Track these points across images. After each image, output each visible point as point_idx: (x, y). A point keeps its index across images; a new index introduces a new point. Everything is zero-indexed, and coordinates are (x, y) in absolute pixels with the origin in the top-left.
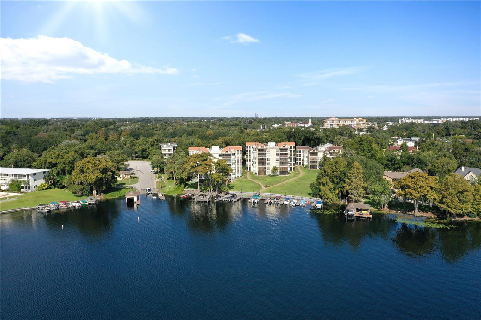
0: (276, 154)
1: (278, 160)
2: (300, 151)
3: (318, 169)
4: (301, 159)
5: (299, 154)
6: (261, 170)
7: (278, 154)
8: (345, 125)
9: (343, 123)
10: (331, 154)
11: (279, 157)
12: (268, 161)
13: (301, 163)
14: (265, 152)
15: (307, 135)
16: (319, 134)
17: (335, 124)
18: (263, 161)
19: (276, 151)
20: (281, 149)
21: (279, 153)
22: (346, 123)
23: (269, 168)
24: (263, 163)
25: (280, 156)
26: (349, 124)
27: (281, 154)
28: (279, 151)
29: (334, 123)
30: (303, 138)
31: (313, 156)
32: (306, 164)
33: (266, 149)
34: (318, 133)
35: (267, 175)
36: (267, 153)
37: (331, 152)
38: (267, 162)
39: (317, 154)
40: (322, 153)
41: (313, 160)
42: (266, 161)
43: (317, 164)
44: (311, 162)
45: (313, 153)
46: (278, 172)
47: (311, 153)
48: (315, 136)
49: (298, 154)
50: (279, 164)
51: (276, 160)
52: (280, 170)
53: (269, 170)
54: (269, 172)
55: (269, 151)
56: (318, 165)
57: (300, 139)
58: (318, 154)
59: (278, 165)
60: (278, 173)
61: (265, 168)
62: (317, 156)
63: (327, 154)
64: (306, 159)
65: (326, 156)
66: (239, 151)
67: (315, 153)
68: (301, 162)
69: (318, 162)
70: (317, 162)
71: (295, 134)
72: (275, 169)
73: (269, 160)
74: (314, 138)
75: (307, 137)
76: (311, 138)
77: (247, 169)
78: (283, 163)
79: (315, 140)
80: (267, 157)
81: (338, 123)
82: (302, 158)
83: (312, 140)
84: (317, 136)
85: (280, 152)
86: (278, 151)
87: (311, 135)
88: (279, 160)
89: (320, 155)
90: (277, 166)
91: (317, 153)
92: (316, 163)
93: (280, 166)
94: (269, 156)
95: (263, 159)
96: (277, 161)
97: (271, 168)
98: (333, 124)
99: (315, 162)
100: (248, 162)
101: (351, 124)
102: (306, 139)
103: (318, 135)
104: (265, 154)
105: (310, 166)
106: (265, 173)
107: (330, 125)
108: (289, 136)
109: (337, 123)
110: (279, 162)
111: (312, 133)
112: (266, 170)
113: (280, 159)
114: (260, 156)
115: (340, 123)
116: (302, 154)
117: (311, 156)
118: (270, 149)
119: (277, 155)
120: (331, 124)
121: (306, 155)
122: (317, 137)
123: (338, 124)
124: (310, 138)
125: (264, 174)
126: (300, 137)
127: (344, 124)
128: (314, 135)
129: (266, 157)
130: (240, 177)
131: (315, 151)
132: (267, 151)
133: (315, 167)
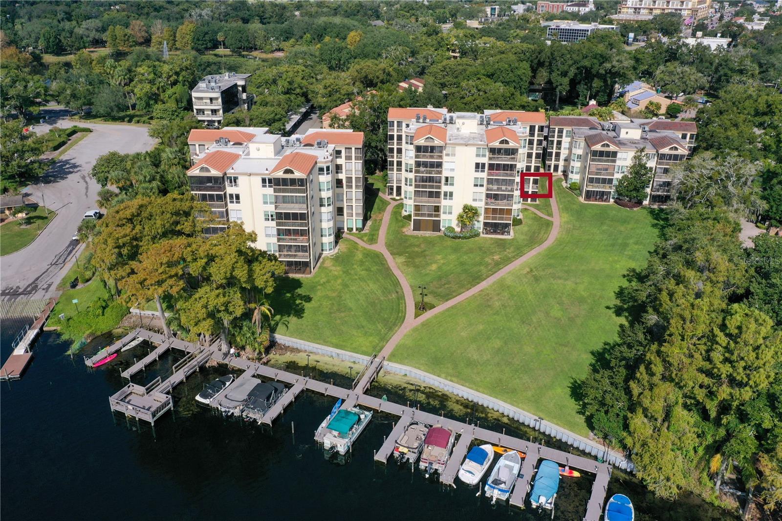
0: (477, 165)
1: (482, 186)
2: (560, 131)
3: (612, 200)
4: (562, 157)
5: (556, 139)
6: (422, 215)
7: (483, 165)
8: (666, 11)
9: (663, 5)
10: (662, 157)
11: (484, 175)
12: (446, 184)
13: (561, 168)
14: (441, 157)
15: (586, 63)
16: (618, 61)
17: (644, 8)
18: (432, 187)
19: (478, 155)
20: (492, 151)
21: (485, 160)
22: (670, 7)
23: (451, 207)
24: (430, 194)
25: (489, 174)
26: (676, 10)
27: (491, 167)
28: (487, 154)
29: (643, 6)
30: (572, 72)
31: (599, 161)
32: (575, 177)
33: (441, 149)
34: (617, 58)
35: (443, 229)
36: (445, 159)
37: (662, 151)
38: (444, 188)
39: (616, 156)
40: (631, 154)
41: (600, 174)
42: (439, 187)
43: (610, 188)
44: (591, 180)
45: (601, 154)
46: (478, 221)
47: (595, 153)
48: (608, 65)
49: (552, 142)
50: (484, 197)
51: (476, 185)
52: (486, 218)
53: (450, 213)
54: (449, 219)
55: (454, 155)
56: (612, 190)
57: (564, 74)
58: (619, 155)
59: (481, 200)
60: (479, 226)
61: (437, 209)
62: (614, 161)
63: (648, 158)
64: (576, 165)
65: (643, 166)
66: (353, 149)
67: (608, 154)
68: (561, 163)
69: (615, 182)
70: (610, 181)
71: (553, 58)
72: (469, 212)
73: (452, 184)
74: (602, 72)
75: (585, 68)
76: (594, 71)
77: (392, 189)
78: (496, 197)
79: (605, 75)
80: (445, 173)
81: (652, 7)
82: (564, 153)
83: (598, 75)
84: (613, 67)
85: (490, 159)
86: (484, 156)
87: (595, 61)
88: (485, 183)
89: (625, 159)
90: (475, 204)
91: (615, 154)
92: (607, 185)
93: (487, 204)
94: (452, 170)
95: (431, 179)
96: (479, 189)
97: (458, 210)
98: (640, 9)
99: (604, 181)
100: (393, 170)
101: (680, 10)
102: (581, 73)
103: (615, 63)
104: (440, 165)
105: (588, 192)
106: (436, 226)
107: (633, 10)
108: (536, 61)
109: (649, 5)
110: (483, 190)
111: (598, 56)
112: (438, 216)
113: (490, 181)
114: (422, 169)
115: (656, 6)
116: (566, 141)
117: (593, 160)
118: (458, 148)
119: (479, 167)
120: (635, 9)
121: (580, 152)
122: (613, 70)
123: (651, 9)
124: (592, 70)
125: (431, 227)
126: (566, 68)
127: (664, 9)
128: (603, 62)
129: (440, 173)
130: (357, 229)
131: (608, 146)
132: (444, 152)
133: (602, 196)
